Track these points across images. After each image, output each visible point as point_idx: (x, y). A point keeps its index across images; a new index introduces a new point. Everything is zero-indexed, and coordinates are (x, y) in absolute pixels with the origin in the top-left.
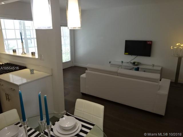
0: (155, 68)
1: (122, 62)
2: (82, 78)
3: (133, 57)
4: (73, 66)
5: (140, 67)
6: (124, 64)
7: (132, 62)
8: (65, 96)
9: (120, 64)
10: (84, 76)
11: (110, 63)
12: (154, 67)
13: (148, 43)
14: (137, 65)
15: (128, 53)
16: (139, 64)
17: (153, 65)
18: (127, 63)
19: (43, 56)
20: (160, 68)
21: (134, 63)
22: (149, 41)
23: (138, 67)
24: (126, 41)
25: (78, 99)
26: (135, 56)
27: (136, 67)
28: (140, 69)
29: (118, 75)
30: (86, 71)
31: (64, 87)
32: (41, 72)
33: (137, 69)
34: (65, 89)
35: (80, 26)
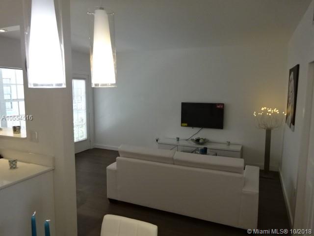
0: (232, 148)
1: (178, 139)
2: (110, 170)
3: (196, 130)
4: (92, 148)
5: (208, 146)
6: (181, 143)
7: (195, 138)
8: (78, 207)
9: (175, 142)
10: (113, 166)
11: (157, 141)
12: (230, 146)
13: (218, 107)
14: (202, 144)
15: (186, 124)
16: (205, 141)
17: (229, 144)
18: (187, 140)
19: (38, 134)
20: (239, 148)
21: (198, 141)
22: (219, 104)
23: (206, 147)
24: (183, 105)
25: (106, 214)
26: (199, 129)
27: (202, 147)
28: (208, 151)
29: (174, 164)
30: (118, 158)
31: (77, 191)
32: (31, 164)
33: (204, 151)
34: (78, 193)
35: (114, 81)
